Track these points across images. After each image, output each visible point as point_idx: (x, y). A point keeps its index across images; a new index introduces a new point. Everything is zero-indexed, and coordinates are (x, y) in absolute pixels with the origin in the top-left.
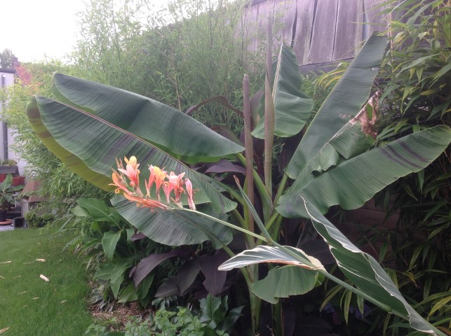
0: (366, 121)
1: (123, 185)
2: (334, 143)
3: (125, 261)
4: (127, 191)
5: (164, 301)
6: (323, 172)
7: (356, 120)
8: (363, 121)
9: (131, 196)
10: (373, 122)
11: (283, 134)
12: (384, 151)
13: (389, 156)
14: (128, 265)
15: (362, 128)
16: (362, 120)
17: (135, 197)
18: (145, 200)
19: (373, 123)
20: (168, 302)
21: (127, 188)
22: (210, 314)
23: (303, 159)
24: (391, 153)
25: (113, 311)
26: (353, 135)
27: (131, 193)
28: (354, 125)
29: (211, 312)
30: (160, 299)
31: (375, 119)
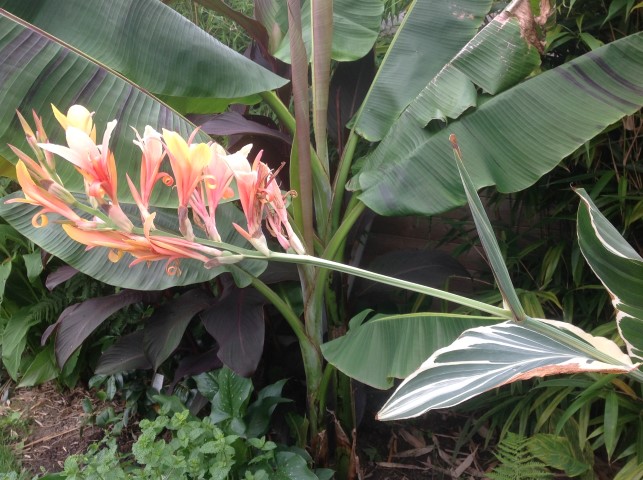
0: (527, 17)
1: (57, 198)
2: (463, 64)
3: (27, 313)
4: (74, 217)
5: (113, 378)
6: (450, 120)
7: (509, 14)
8: (523, 19)
9: (91, 232)
10: (542, 18)
11: (342, 55)
12: (567, 76)
13: (577, 84)
14: (33, 320)
15: (522, 32)
16: (521, 15)
17: (103, 233)
18: (141, 240)
19: (544, 21)
20: (120, 378)
21: (74, 208)
22: (229, 408)
23: (390, 101)
24: (579, 79)
25: (9, 397)
26: (504, 46)
27: (87, 224)
28: (505, 26)
29: (230, 405)
30: (104, 376)
31: (547, 11)
